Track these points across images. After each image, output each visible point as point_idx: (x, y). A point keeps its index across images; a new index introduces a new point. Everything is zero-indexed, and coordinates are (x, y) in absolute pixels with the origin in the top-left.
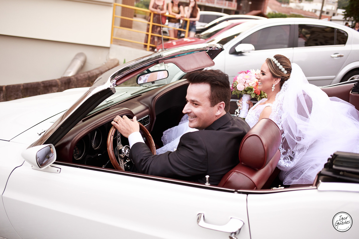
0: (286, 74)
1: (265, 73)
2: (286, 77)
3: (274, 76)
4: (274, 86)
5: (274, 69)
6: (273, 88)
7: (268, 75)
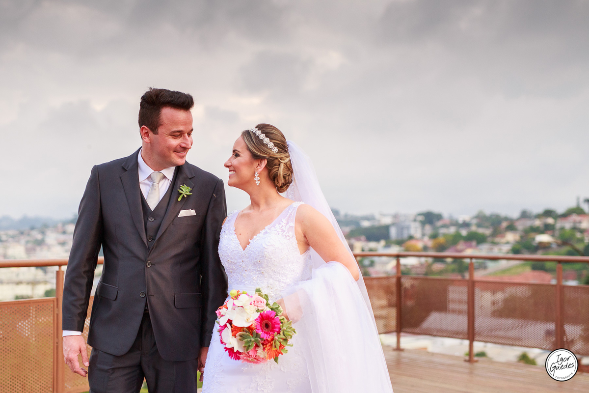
0: (278, 153)
1: (240, 154)
2: (277, 158)
3: (256, 157)
4: (257, 175)
5: (254, 144)
6: (257, 178)
7: (245, 156)
